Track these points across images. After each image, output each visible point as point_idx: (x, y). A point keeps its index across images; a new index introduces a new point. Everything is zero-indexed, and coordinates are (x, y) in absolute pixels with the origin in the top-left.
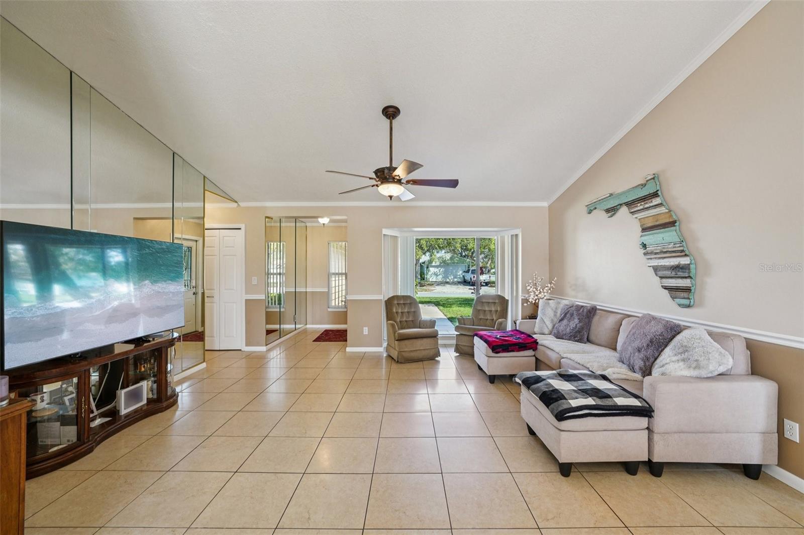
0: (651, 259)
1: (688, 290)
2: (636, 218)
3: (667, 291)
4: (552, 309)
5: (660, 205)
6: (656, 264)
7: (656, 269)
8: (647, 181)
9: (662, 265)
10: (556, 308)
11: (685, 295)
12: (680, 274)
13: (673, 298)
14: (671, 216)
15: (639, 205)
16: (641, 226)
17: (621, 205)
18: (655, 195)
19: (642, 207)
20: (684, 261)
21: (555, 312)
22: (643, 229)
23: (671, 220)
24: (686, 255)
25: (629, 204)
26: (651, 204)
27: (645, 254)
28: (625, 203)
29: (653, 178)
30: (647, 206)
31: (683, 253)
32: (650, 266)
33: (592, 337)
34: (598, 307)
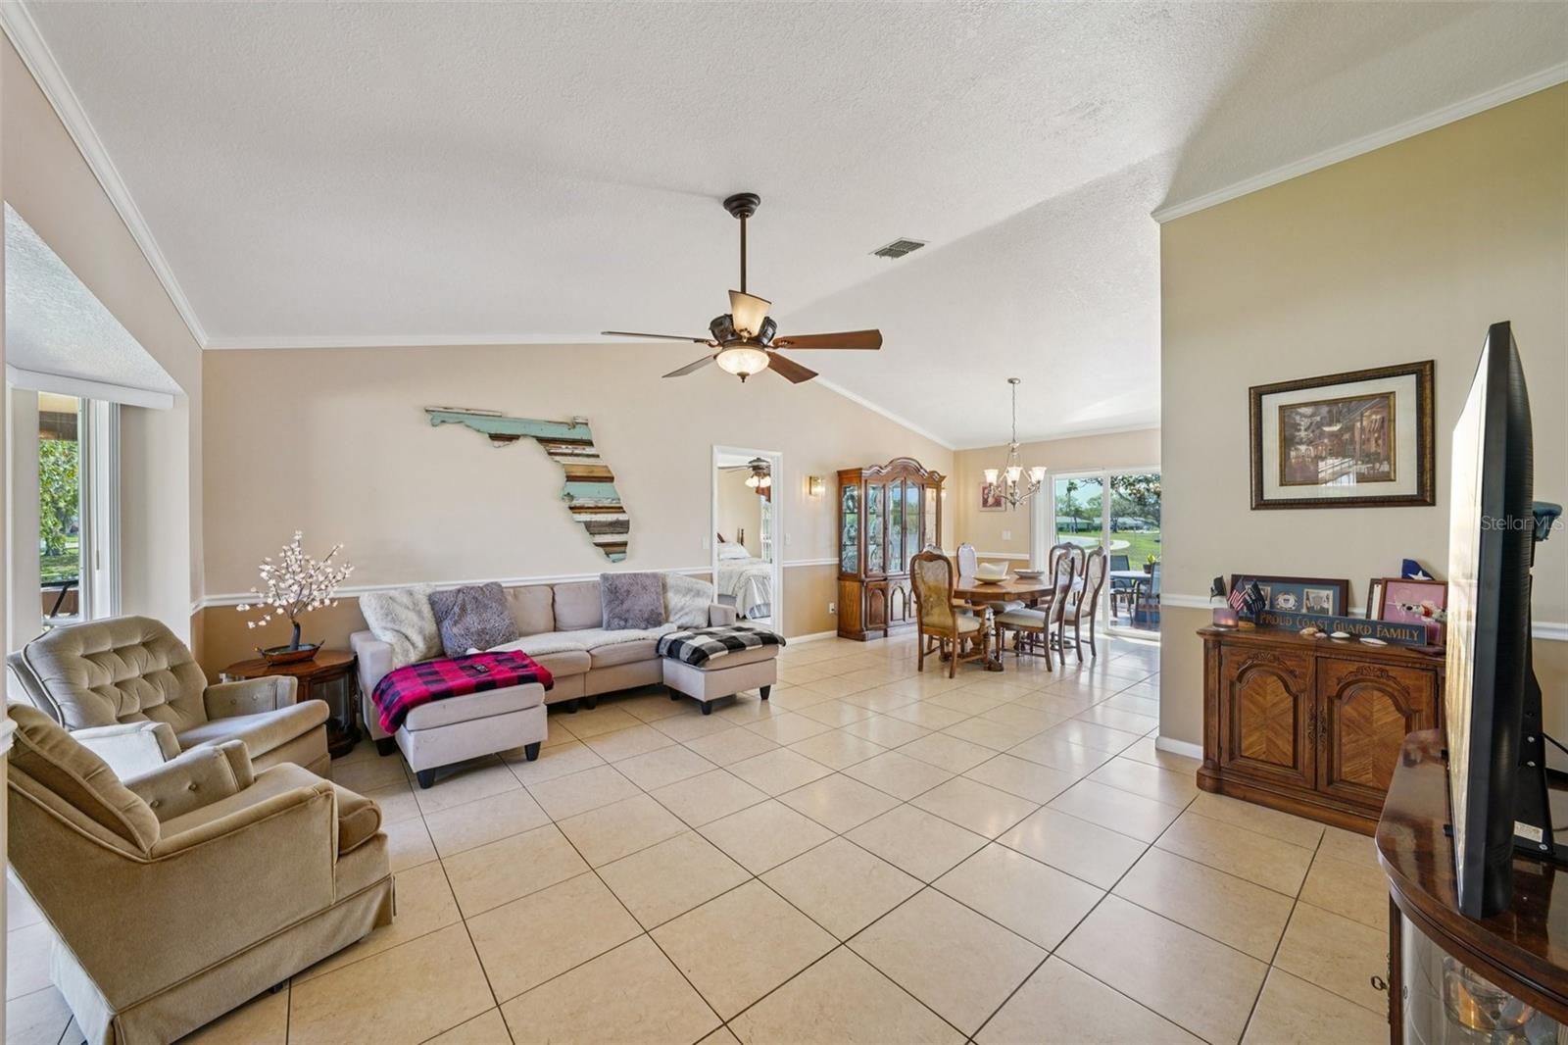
0: (580, 513)
1: (625, 544)
2: (558, 462)
3: (601, 550)
4: (408, 608)
5: (598, 456)
6: (588, 520)
7: (588, 526)
8: (578, 423)
9: (596, 522)
10: (414, 604)
11: (622, 549)
12: (619, 530)
13: (607, 554)
14: (609, 471)
15: (564, 447)
16: (566, 473)
17: (525, 436)
18: (590, 443)
19: (570, 451)
20: (622, 517)
21: (419, 613)
22: (567, 477)
23: (609, 475)
24: (624, 512)
25: (541, 440)
26: (584, 452)
27: (571, 508)
28: (534, 437)
29: (587, 424)
30: (576, 451)
31: (620, 510)
32: (580, 522)
33: (524, 628)
34: (504, 585)
